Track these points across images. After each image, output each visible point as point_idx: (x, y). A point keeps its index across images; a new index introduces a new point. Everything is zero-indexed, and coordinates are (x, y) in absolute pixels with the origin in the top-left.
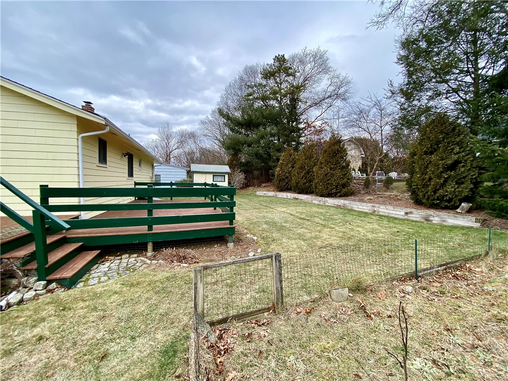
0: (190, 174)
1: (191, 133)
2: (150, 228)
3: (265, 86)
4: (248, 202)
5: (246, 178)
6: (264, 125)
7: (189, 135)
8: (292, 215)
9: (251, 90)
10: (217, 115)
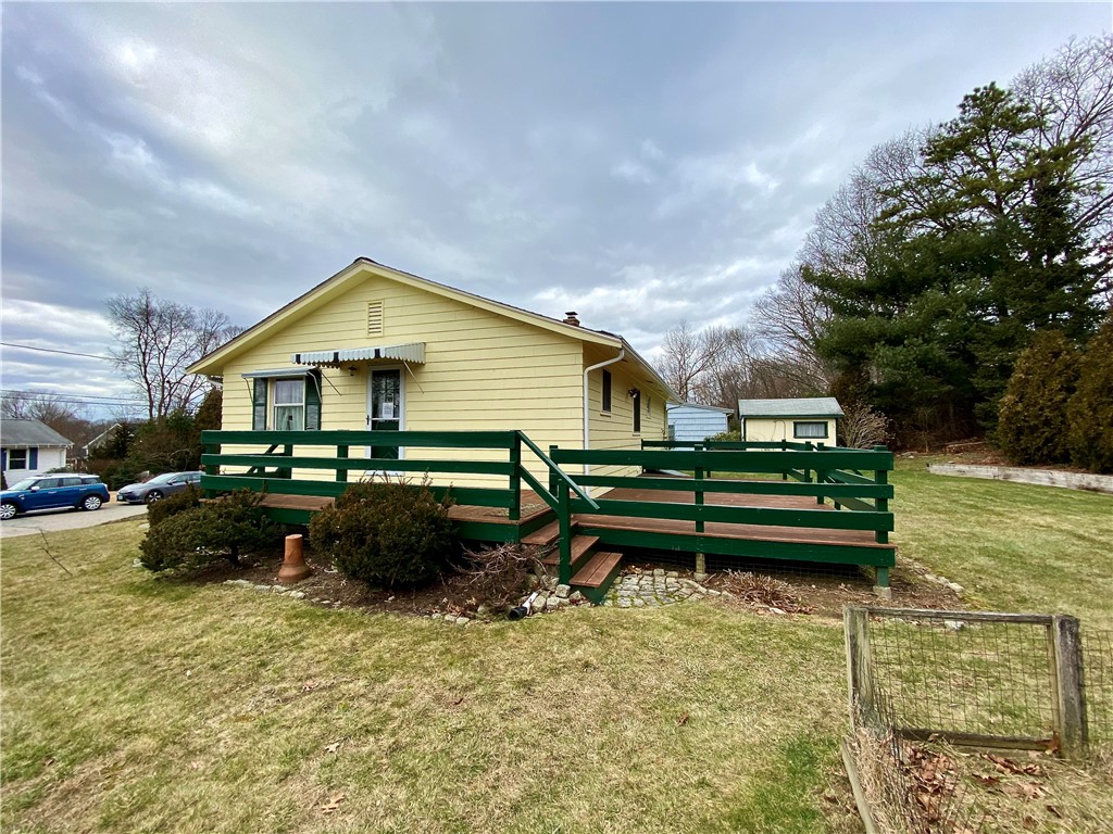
0: (735, 421)
1: (732, 333)
2: (700, 527)
3: (937, 181)
4: (909, 494)
5: (890, 429)
6: (946, 280)
7: (727, 337)
8: (1080, 537)
9: (892, 201)
10: (796, 283)
